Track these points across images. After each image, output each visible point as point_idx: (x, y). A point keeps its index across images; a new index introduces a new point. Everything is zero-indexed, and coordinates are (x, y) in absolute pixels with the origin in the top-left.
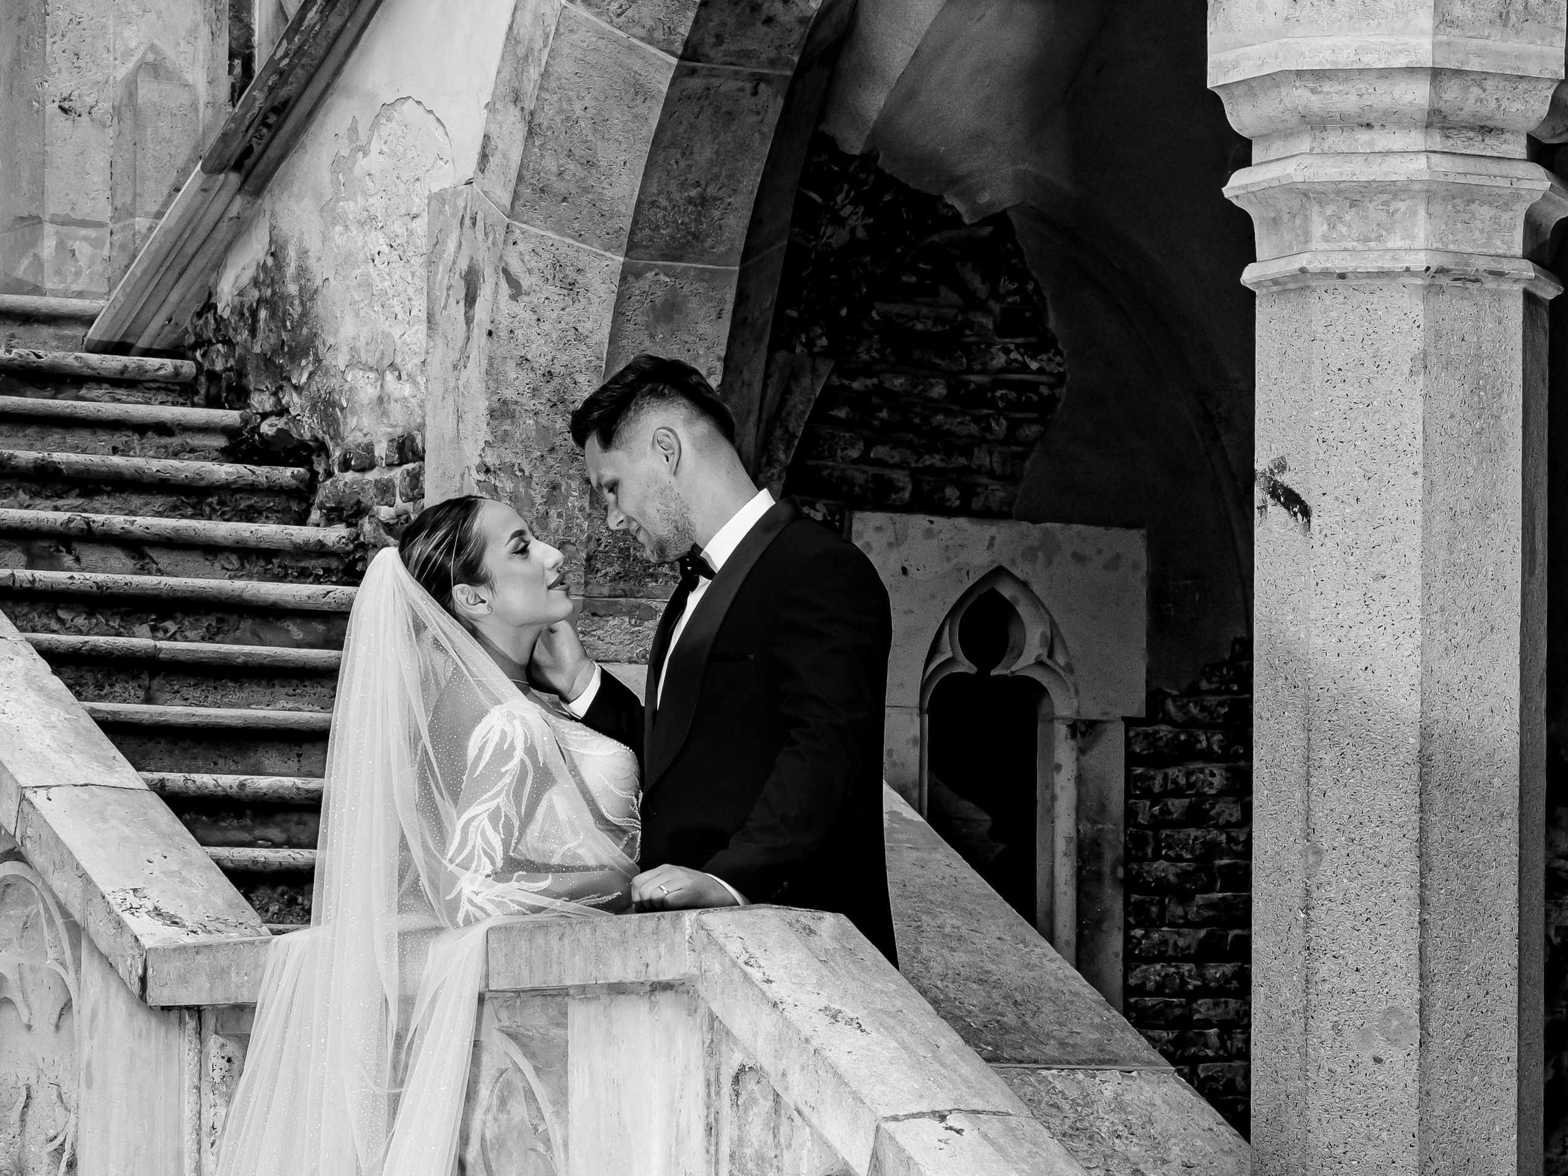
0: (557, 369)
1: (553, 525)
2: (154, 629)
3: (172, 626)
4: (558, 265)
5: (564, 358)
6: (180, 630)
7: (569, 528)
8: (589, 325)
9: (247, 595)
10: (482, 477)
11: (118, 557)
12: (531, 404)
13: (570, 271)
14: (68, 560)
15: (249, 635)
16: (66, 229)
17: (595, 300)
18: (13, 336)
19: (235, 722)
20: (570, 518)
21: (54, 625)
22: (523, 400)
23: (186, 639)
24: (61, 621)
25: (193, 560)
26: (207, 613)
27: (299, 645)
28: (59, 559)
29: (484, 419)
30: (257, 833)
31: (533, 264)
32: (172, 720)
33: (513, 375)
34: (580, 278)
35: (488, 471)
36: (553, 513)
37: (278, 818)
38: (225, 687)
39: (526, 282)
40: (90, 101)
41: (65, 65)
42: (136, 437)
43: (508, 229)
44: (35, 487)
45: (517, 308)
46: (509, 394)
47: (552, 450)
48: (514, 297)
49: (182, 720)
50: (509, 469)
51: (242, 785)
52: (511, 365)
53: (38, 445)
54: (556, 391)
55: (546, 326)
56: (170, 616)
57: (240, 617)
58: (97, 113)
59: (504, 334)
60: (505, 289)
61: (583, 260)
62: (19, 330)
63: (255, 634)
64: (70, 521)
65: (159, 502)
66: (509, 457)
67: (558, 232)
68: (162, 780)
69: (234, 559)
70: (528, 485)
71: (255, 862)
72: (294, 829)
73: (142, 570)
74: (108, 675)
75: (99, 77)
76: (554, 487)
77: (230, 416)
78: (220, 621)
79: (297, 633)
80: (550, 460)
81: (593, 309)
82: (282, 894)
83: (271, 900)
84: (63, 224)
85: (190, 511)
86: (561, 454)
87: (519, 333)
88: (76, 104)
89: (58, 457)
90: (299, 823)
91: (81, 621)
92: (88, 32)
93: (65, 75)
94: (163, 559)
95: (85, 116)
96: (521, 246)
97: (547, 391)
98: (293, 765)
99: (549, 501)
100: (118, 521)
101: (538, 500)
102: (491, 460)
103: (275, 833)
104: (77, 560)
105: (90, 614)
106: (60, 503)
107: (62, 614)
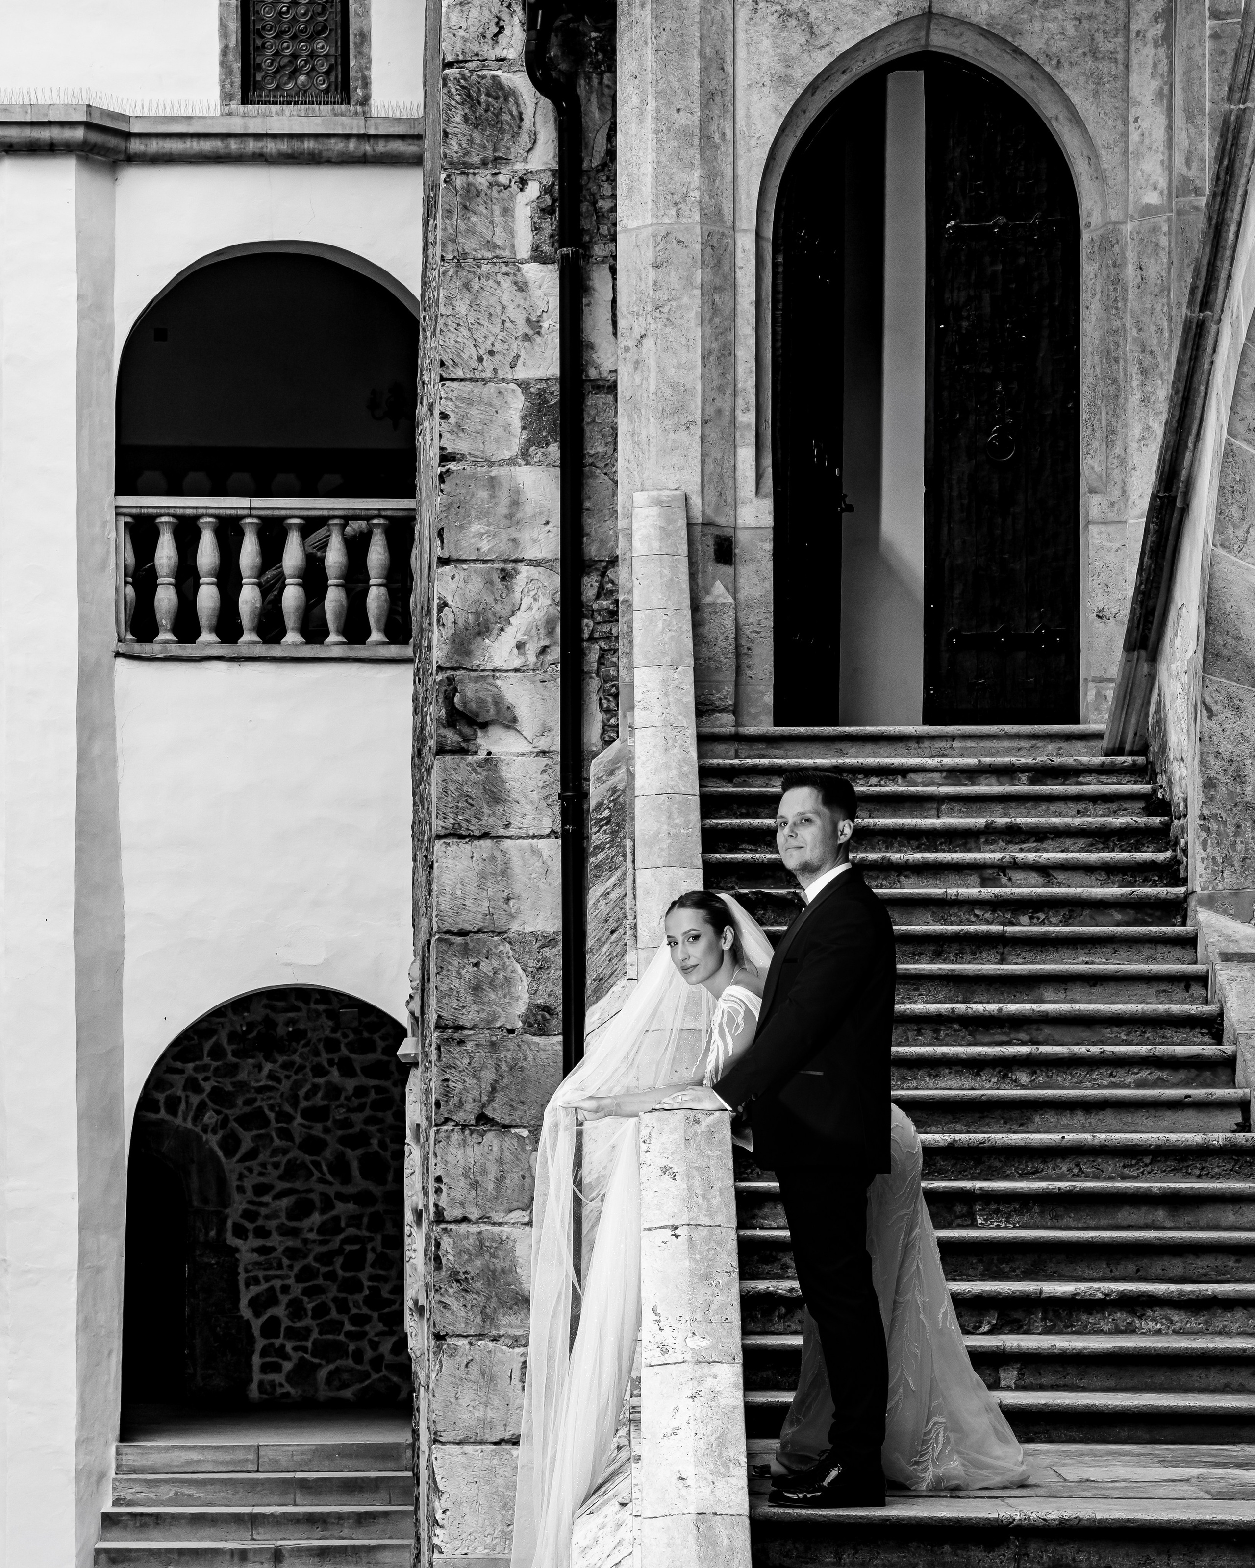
0: (1235, 758)
1: (1239, 848)
2: (1031, 918)
3: (1042, 916)
4: (1230, 698)
5: (1238, 751)
6: (1047, 918)
7: (1247, 850)
8: (1248, 731)
9: (1083, 896)
10: (1202, 822)
11: (1034, 877)
12: (1223, 779)
13: (1236, 701)
14: (1004, 880)
15: (1088, 919)
16: (1101, 684)
17: (1250, 716)
18: (1060, 748)
19: (1023, 972)
20: (1247, 844)
21: (973, 919)
22: (1219, 777)
23: (1051, 924)
24: (977, 916)
25: (1078, 877)
26: (1063, 907)
27: (1118, 924)
28: (999, 879)
29: (1201, 789)
30: (1012, 1036)
31: (1217, 698)
32: (986, 973)
33: (1213, 763)
34: (1242, 705)
35: (1204, 819)
36: (1238, 841)
37: (1025, 1028)
38: (1047, 950)
39: (1215, 708)
40: (1114, 610)
41: (1099, 591)
42: (1091, 804)
43: (1204, 680)
44: (1008, 838)
45: (1212, 724)
46: (1212, 774)
47: (1236, 805)
48: (1210, 718)
49: (992, 973)
50: (1215, 817)
51: (1000, 1010)
52: (1212, 756)
53: (1033, 812)
54: (1235, 770)
55: (1227, 733)
56: (1041, 911)
57: (1083, 909)
58: (1119, 617)
59: (1207, 739)
60: (1205, 714)
61: (1242, 694)
62: (1063, 744)
63: (1092, 918)
64: (1003, 858)
65: (1082, 842)
66: (1215, 810)
67: (1228, 679)
68: (953, 1009)
69: (1103, 874)
70: (1225, 826)
71: (979, 1054)
72: (1035, 1033)
73: (1048, 884)
74: (979, 947)
75: (1120, 596)
76: (1238, 826)
77: (1146, 788)
78: (1071, 911)
79: (1118, 917)
80: (1235, 811)
81: (1250, 722)
82: (999, 1072)
83: (992, 1076)
84: (1100, 681)
85: (1101, 846)
86: (1240, 807)
87: (1214, 738)
88: (1107, 613)
89: (1019, 820)
90: (1037, 1030)
91: (988, 915)
92: (1114, 572)
93: (1100, 597)
94: (1061, 876)
95: (1112, 619)
96: (1211, 688)
97: (1231, 770)
98: (1062, 995)
99: (1236, 835)
100: (1031, 857)
101: (1231, 834)
102: (1206, 812)
103: (1023, 1036)
104: (1010, 879)
105: (994, 911)
106: (1023, 846)
107: (977, 912)
